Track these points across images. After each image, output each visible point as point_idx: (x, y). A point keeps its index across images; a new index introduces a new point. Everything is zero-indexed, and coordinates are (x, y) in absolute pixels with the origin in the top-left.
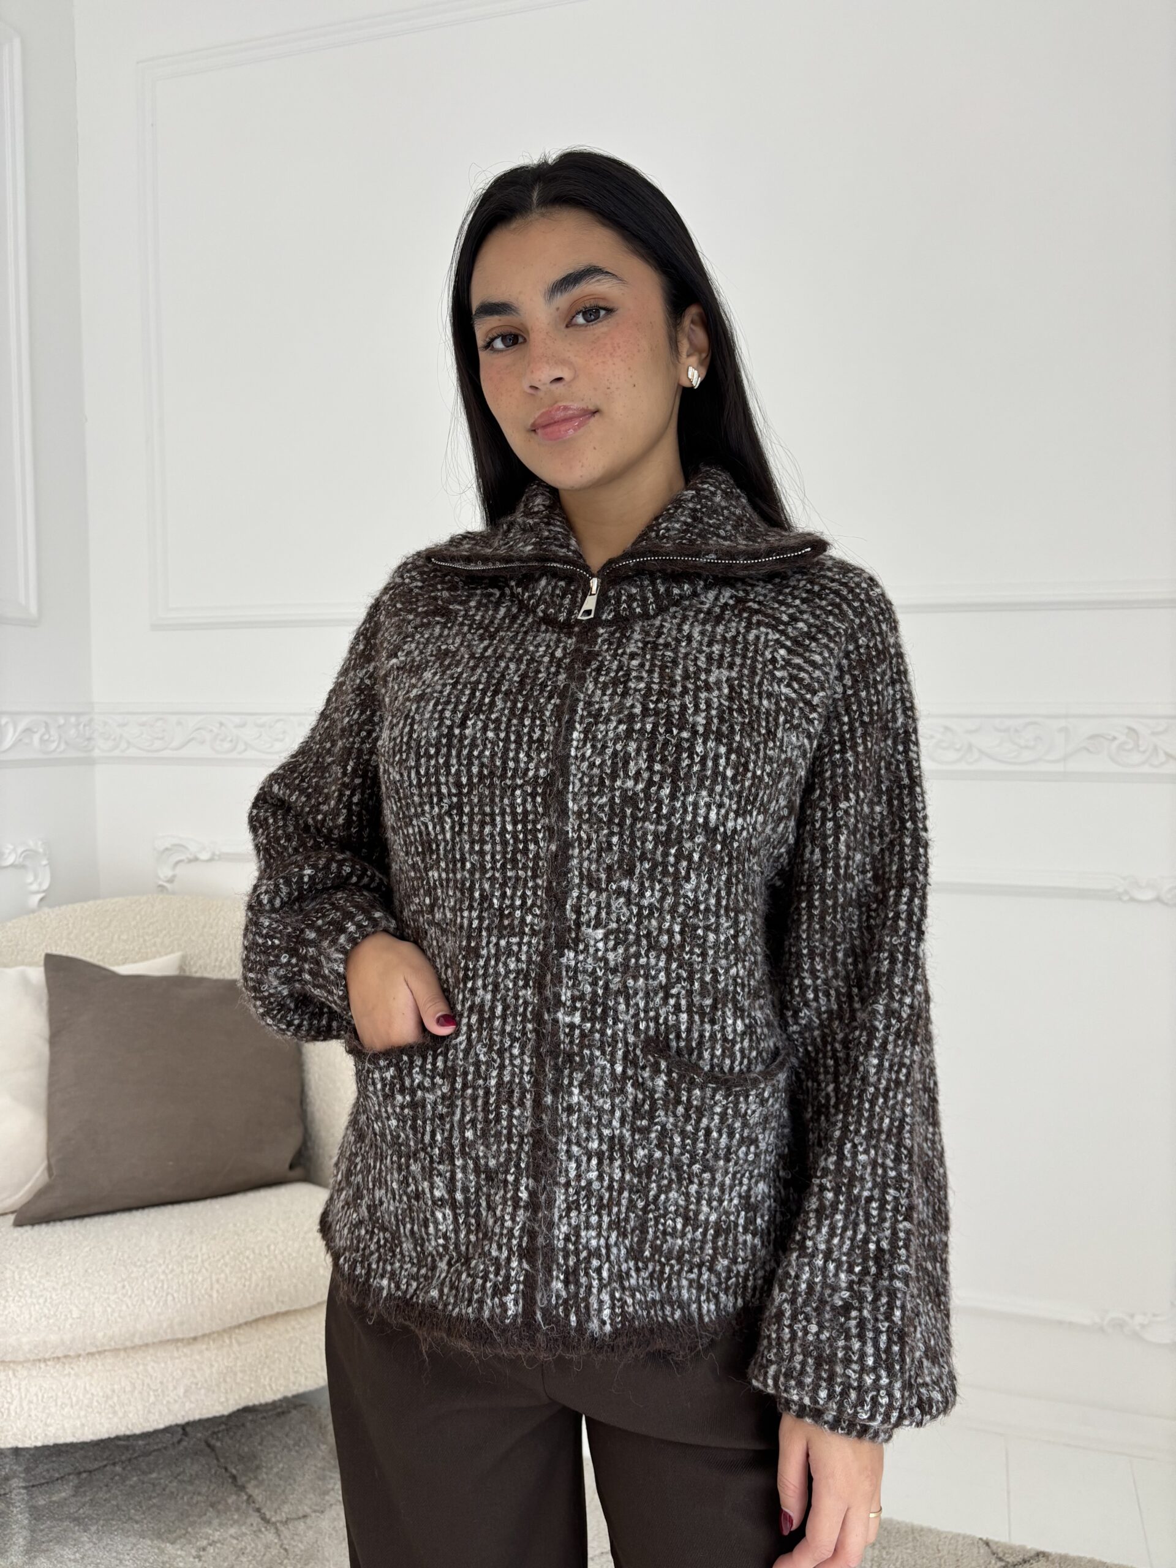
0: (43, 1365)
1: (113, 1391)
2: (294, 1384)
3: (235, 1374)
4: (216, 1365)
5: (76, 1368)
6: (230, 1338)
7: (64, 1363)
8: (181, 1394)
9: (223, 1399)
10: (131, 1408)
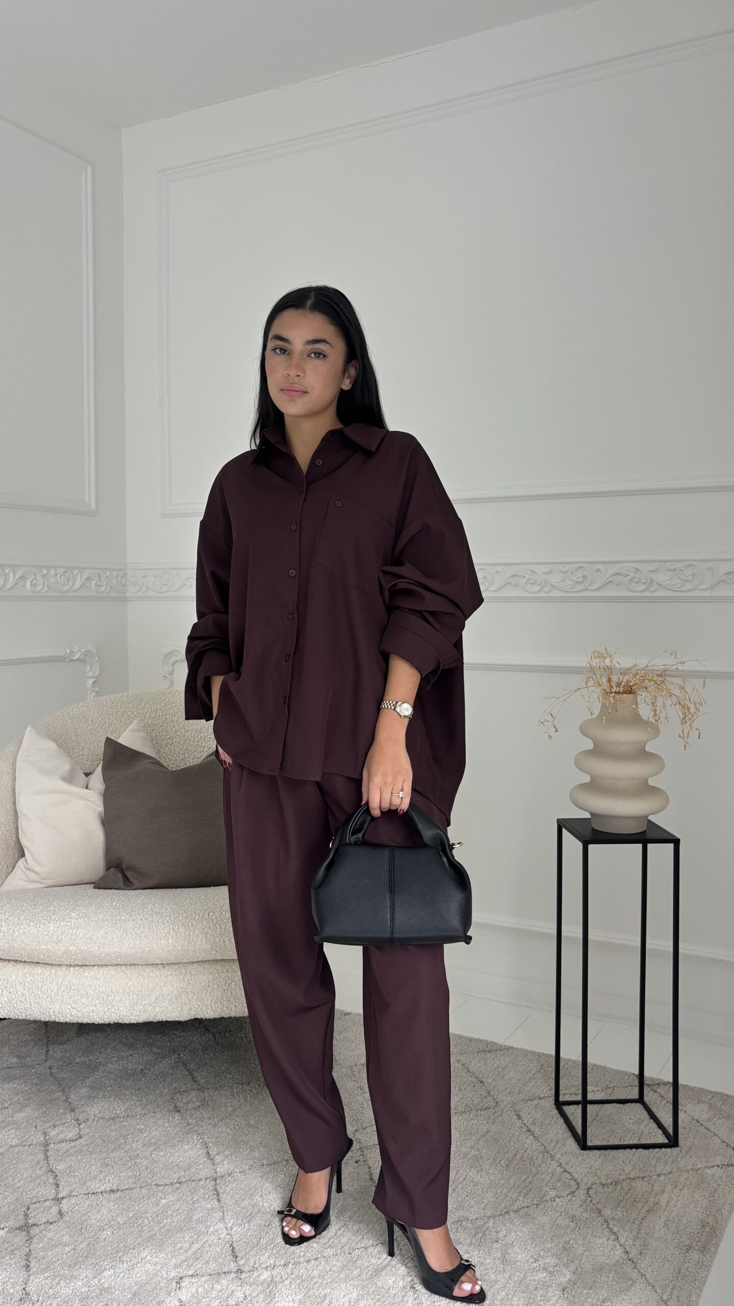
0: (72, 969)
1: (112, 991)
2: (227, 1008)
3: (188, 994)
4: (176, 985)
5: (91, 974)
6: (186, 970)
7: (85, 970)
8: (153, 1000)
9: (179, 1009)
10: (122, 1004)
